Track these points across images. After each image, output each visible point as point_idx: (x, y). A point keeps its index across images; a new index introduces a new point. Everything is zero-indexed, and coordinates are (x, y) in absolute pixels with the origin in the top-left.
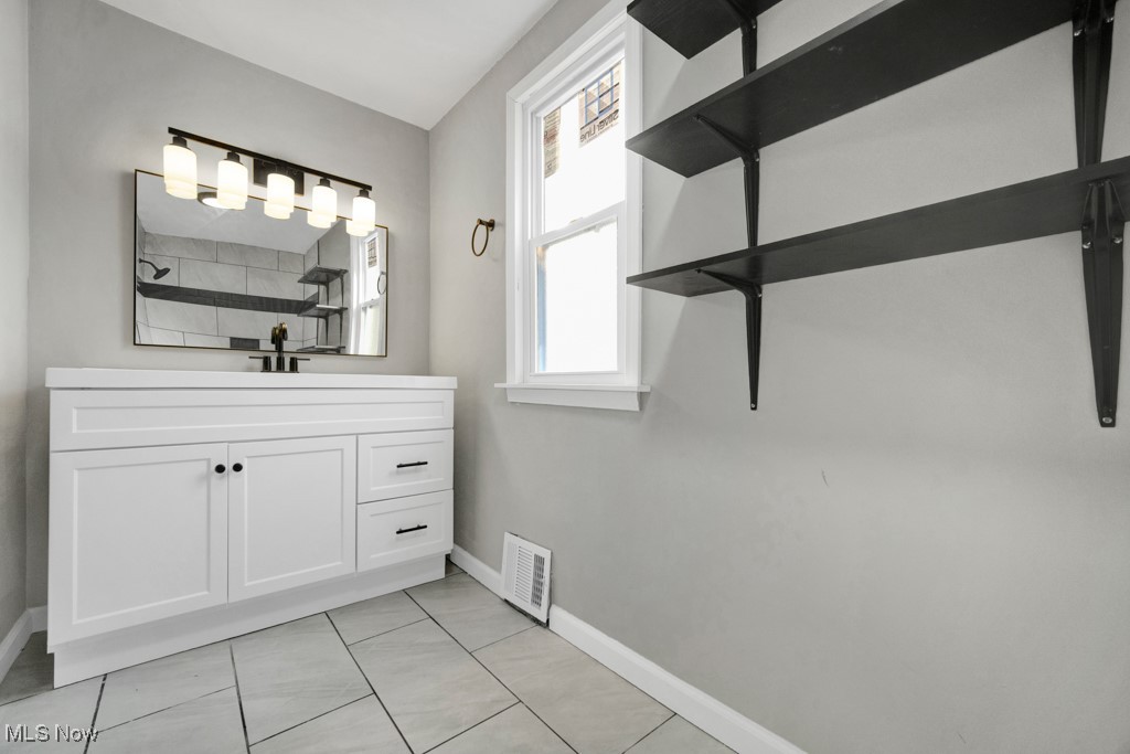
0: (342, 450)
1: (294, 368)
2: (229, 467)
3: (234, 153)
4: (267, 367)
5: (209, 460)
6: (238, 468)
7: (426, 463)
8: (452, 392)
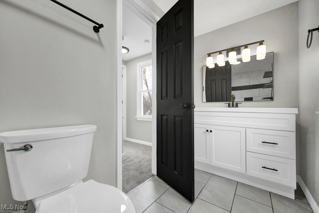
0: (240, 132)
1: (237, 106)
2: (209, 131)
3: (220, 52)
4: (229, 106)
5: (206, 128)
6: (211, 131)
7: (277, 144)
8: (295, 115)
